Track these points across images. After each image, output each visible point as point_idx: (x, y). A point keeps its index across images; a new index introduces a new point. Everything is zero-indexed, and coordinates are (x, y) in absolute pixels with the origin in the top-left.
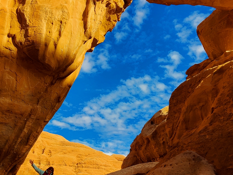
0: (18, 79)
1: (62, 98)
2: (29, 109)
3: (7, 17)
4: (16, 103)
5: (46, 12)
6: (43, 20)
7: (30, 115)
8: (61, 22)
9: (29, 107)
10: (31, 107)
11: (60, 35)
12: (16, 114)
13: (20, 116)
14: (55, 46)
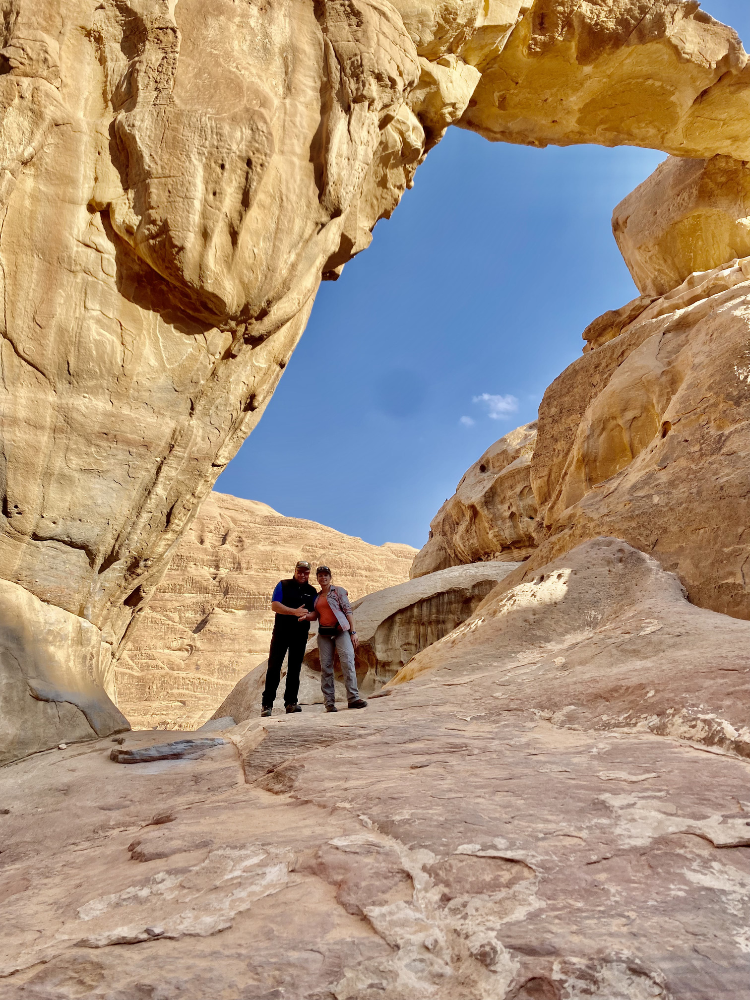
0: (128, 339)
1: (260, 398)
2: (167, 431)
3: (83, 147)
4: (126, 411)
5: (202, 130)
6: (194, 158)
7: (171, 447)
8: (249, 163)
9: (167, 426)
10: (173, 424)
11: (246, 202)
12: (128, 443)
13: (142, 450)
14: (234, 235)
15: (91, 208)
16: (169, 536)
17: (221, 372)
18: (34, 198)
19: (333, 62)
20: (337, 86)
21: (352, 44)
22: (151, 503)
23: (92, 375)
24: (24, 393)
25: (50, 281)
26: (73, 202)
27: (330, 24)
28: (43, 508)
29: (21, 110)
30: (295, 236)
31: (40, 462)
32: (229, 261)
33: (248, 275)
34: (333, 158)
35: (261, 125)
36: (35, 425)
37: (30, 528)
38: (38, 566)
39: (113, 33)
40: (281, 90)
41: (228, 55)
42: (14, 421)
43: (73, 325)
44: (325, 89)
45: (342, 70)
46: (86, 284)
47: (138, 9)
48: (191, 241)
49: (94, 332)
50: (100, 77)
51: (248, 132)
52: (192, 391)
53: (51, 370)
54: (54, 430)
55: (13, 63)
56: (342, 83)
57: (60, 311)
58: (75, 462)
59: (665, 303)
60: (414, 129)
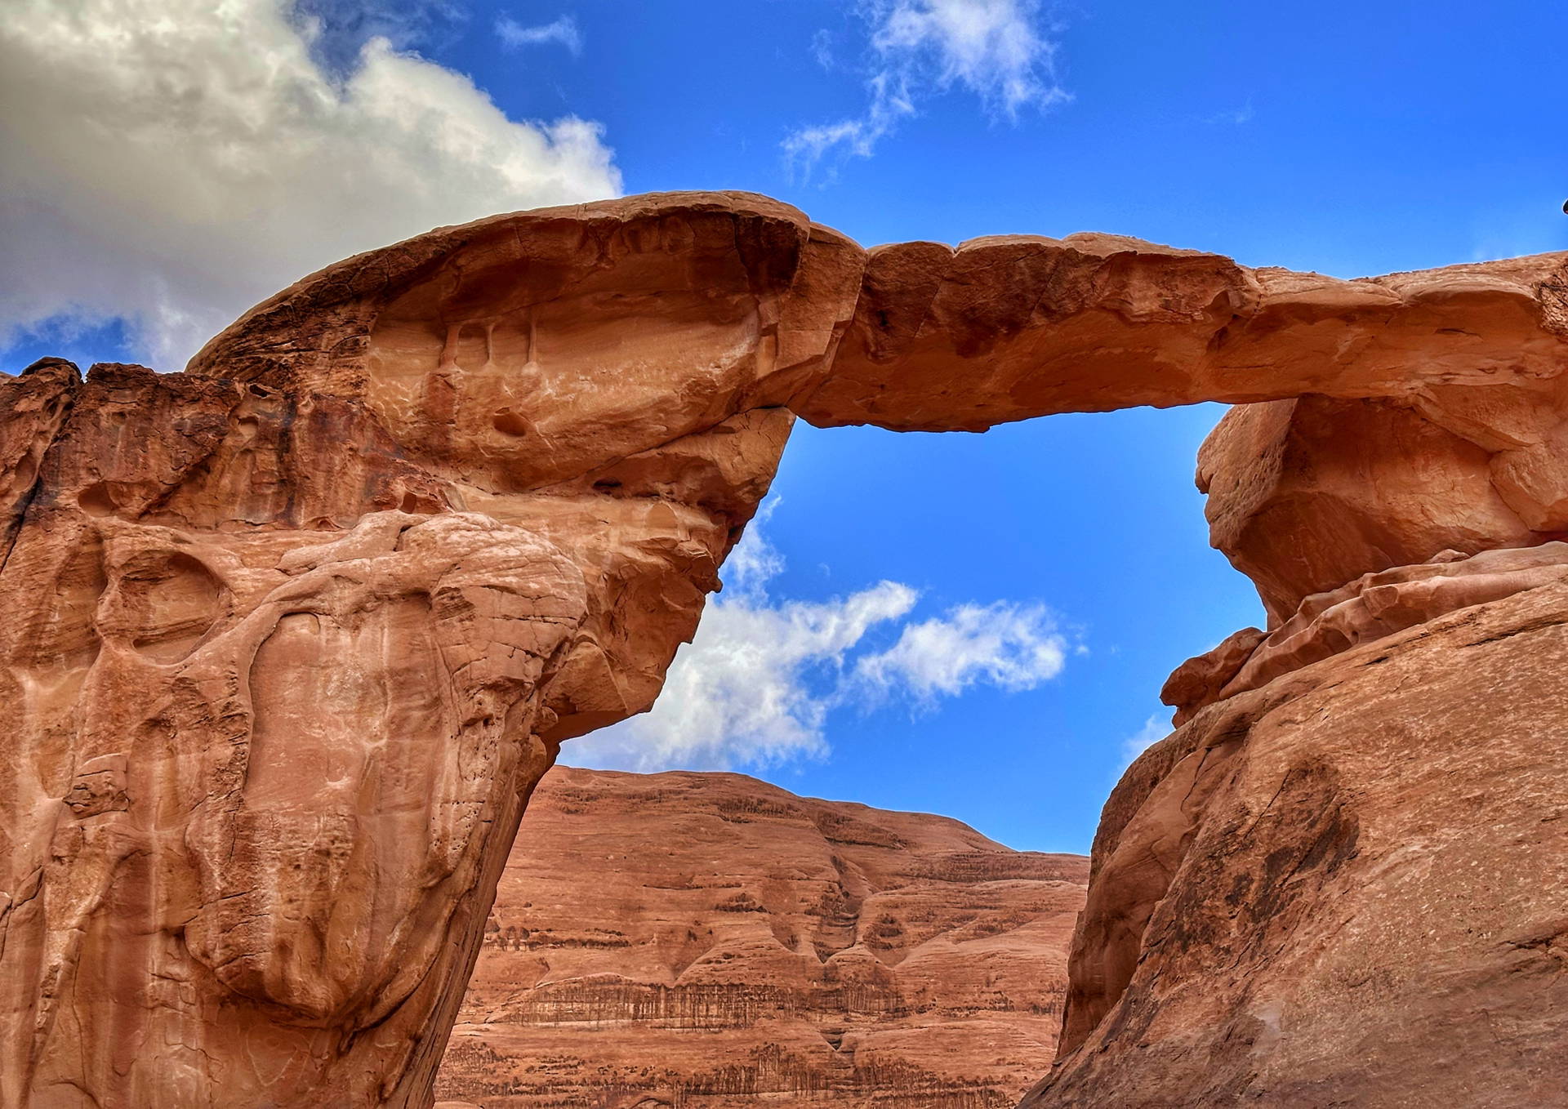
0: (214, 1068)
6: (267, 864)
14: (320, 937)
15: (166, 933)
17: (333, 1072)
18: (107, 938)
19: (443, 672)
21: (462, 648)
27: (438, 621)
29: (88, 859)
30: (399, 910)
32: (319, 964)
33: (344, 973)
34: (436, 808)
39: (183, 718)
41: (311, 716)
43: (155, 1068)
46: (165, 1017)
47: (205, 692)
48: (267, 961)
49: (176, 1069)
50: (172, 773)
51: (325, 820)
55: (77, 807)
57: (139, 1054)
59: (1267, 652)
60: (692, 531)
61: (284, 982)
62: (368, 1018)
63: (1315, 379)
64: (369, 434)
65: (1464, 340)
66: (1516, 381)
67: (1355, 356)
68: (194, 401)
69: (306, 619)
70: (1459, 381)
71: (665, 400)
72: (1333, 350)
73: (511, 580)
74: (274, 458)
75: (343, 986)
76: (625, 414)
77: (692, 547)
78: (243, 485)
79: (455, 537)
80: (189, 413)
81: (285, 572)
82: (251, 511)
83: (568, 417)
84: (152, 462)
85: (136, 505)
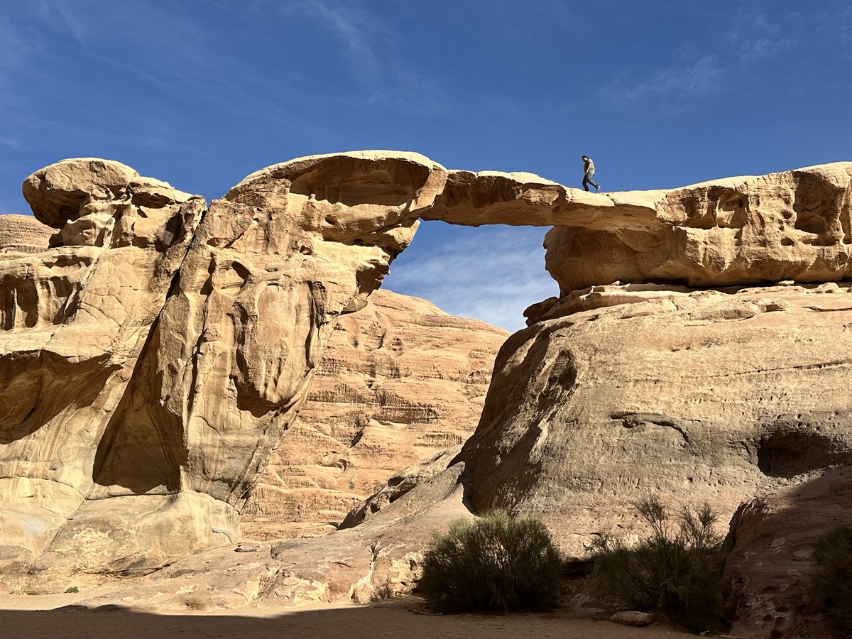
1: (289, 425)
2: (256, 441)
3: (229, 359)
4: (242, 438)
5: (265, 351)
6: (262, 360)
7: (257, 446)
9: (256, 439)
10: (258, 438)
11: (280, 372)
12: (243, 447)
13: (248, 448)
14: (276, 383)
15: (231, 377)
16: (258, 474)
17: (274, 419)
18: (213, 377)
19: (314, 307)
20: (315, 316)
21: (321, 300)
22: (250, 465)
23: (231, 429)
24: (210, 436)
25: (218, 401)
26: (225, 376)
27: (314, 291)
28: (216, 471)
29: (210, 354)
30: (298, 377)
31: (215, 457)
32: (274, 390)
33: (281, 393)
34: (311, 348)
35: (284, 346)
36: (214, 446)
37: (211, 477)
38: (214, 488)
39: (237, 314)
40: (295, 322)
41: (276, 317)
42: (207, 445)
43: (225, 415)
44: (311, 317)
45: (317, 311)
46: (229, 401)
47: (245, 308)
48: (261, 389)
49: (232, 416)
50: (233, 330)
51: (280, 349)
52: (264, 427)
53: (219, 429)
54: (219, 447)
55: (208, 339)
56: (317, 316)
57: (221, 411)
58: (226, 456)
59: (558, 307)
60: (383, 257)
61: (265, 395)
62: (286, 406)
63: (585, 223)
64: (291, 225)
65: (632, 218)
66: (647, 230)
67: (598, 218)
68: (241, 213)
69: (275, 286)
70: (629, 229)
71: (381, 217)
72: (592, 216)
73: (336, 281)
74: (263, 232)
75: (280, 396)
76: (368, 220)
77: (383, 262)
78: (254, 240)
79: (320, 264)
80: (239, 216)
81: (268, 271)
82: (256, 248)
83: (349, 219)
84: (228, 232)
85: (223, 245)
